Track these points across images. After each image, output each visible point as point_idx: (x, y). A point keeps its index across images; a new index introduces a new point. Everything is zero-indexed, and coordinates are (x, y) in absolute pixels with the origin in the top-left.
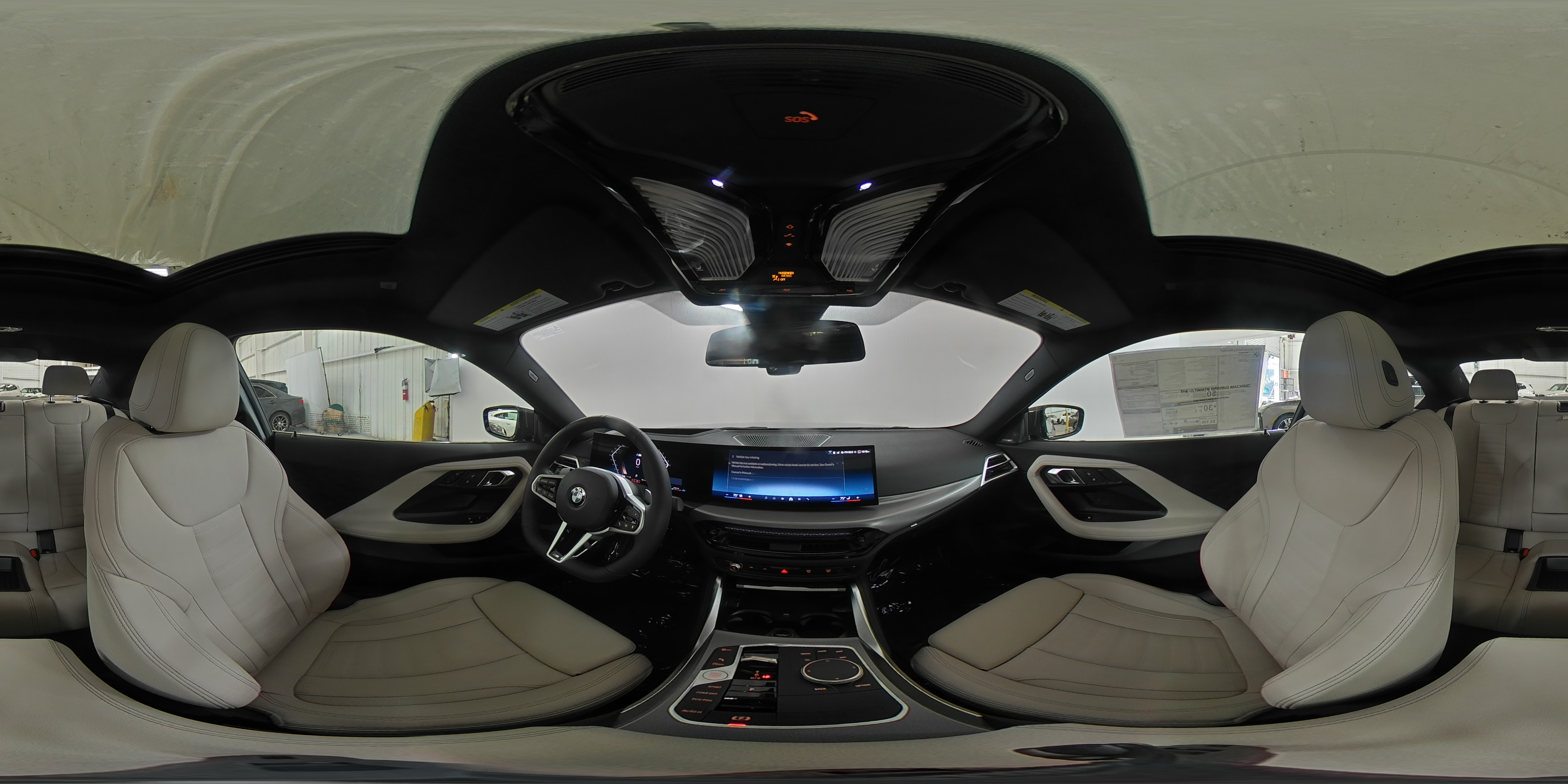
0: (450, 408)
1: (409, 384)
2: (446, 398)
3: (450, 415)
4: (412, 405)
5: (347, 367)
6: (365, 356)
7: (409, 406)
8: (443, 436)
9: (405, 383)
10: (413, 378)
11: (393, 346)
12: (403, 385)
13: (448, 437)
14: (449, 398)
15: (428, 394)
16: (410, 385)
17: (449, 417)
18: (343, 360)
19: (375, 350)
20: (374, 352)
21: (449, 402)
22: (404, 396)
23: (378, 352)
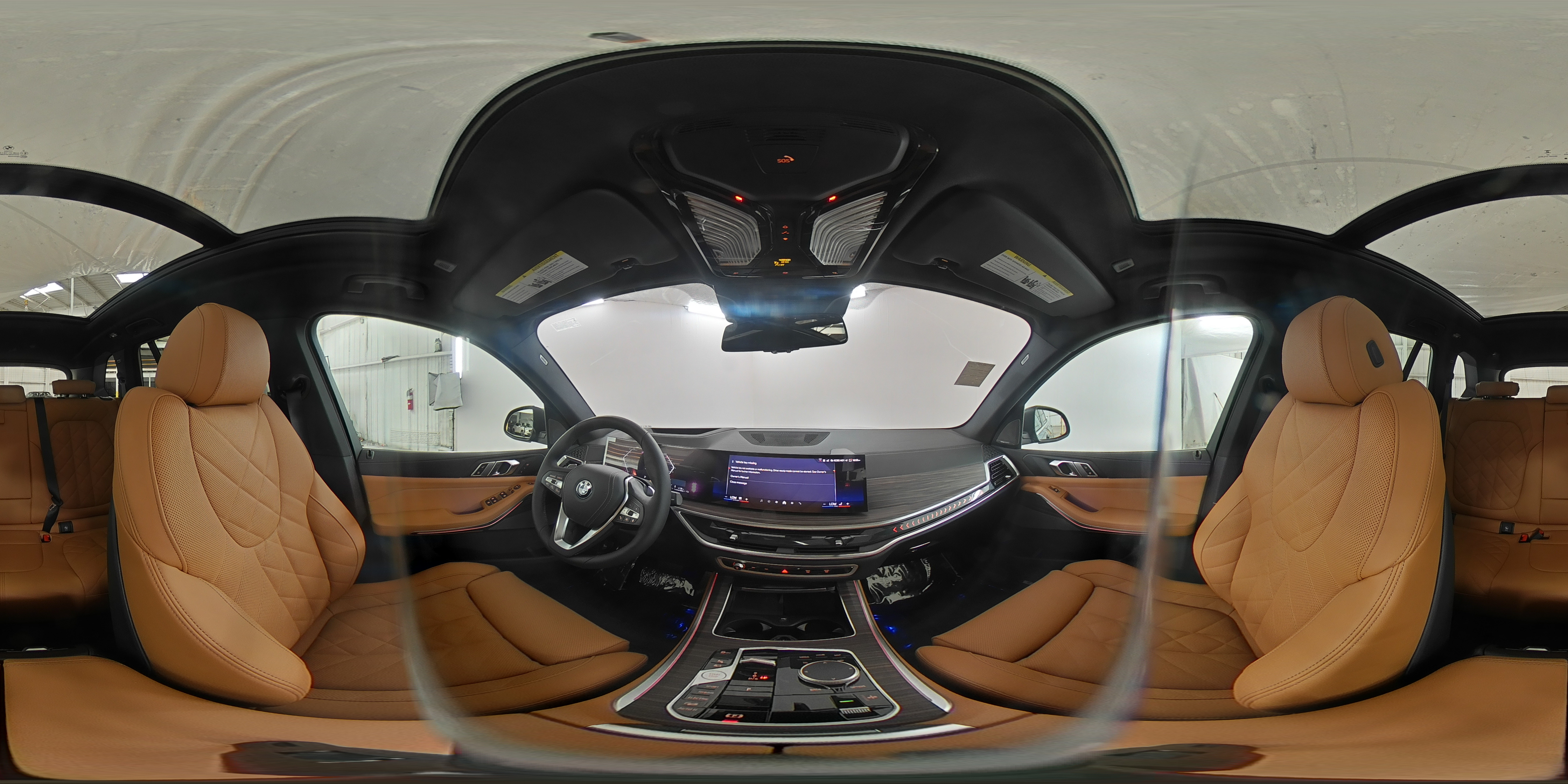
0: (455, 420)
1: (413, 394)
2: (451, 411)
3: (455, 426)
4: (418, 416)
5: (354, 374)
6: (372, 365)
7: (414, 416)
8: (448, 445)
10: (418, 389)
11: (397, 356)
12: (407, 395)
13: (453, 448)
14: (453, 411)
15: (432, 406)
16: (415, 394)
17: (453, 428)
18: (349, 368)
19: (382, 359)
20: (381, 361)
21: (453, 414)
22: (409, 405)
23: (385, 361)
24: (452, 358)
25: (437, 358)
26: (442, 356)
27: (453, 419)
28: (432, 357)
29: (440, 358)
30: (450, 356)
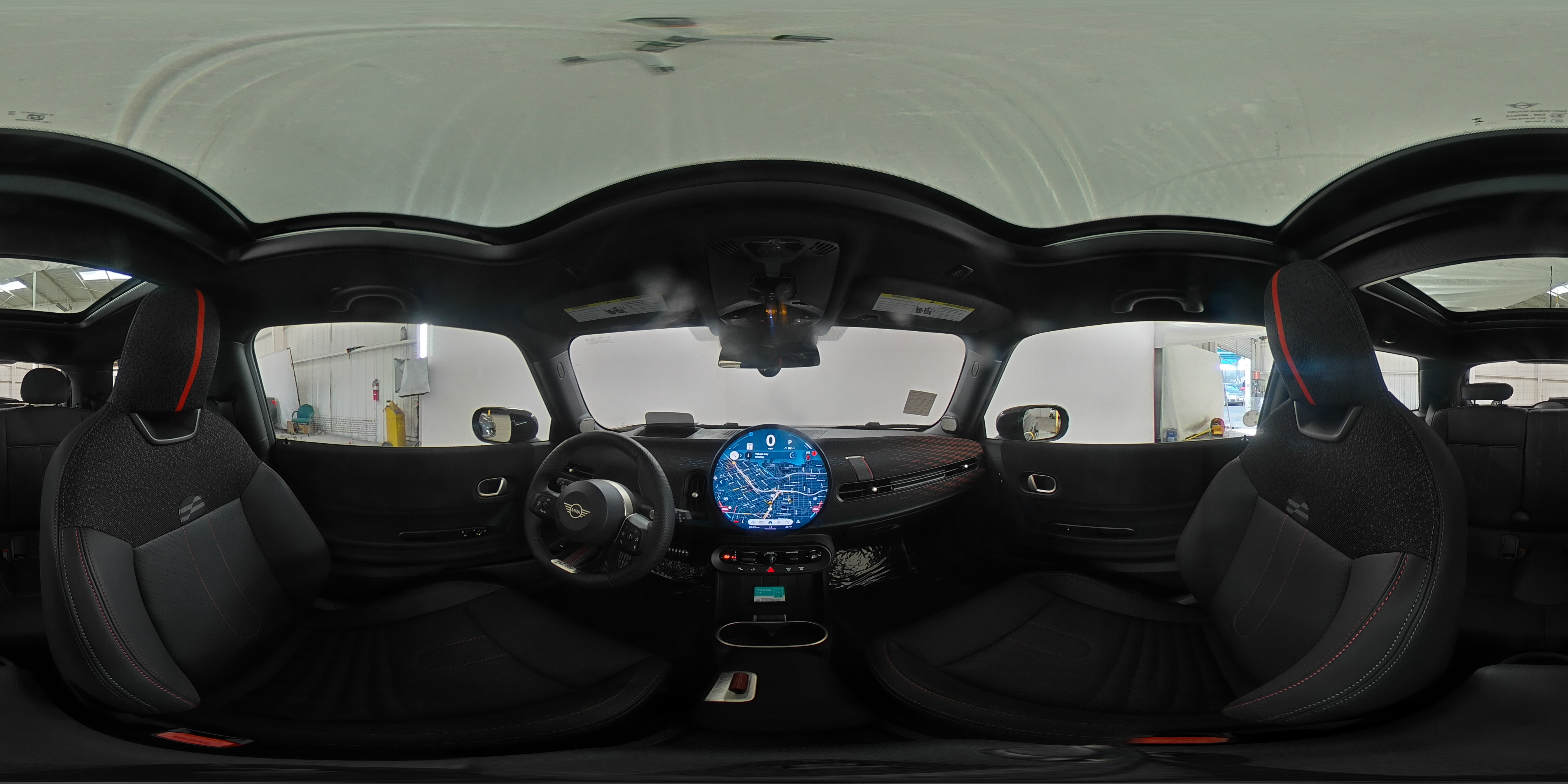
0: (420, 408)
2: (415, 398)
3: (419, 416)
4: (383, 405)
5: (317, 366)
6: (336, 356)
7: (379, 407)
8: (413, 440)
9: (376, 383)
10: (383, 377)
11: (363, 347)
12: (374, 386)
13: (418, 437)
14: (418, 397)
15: (398, 394)
16: (380, 384)
17: (418, 417)
18: (312, 360)
19: (348, 350)
20: (346, 352)
21: (418, 402)
22: (374, 396)
23: (350, 352)
24: (416, 346)
25: (402, 347)
26: (407, 345)
27: (418, 408)
28: (397, 346)
29: (405, 347)
30: (414, 345)
